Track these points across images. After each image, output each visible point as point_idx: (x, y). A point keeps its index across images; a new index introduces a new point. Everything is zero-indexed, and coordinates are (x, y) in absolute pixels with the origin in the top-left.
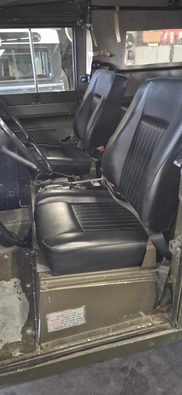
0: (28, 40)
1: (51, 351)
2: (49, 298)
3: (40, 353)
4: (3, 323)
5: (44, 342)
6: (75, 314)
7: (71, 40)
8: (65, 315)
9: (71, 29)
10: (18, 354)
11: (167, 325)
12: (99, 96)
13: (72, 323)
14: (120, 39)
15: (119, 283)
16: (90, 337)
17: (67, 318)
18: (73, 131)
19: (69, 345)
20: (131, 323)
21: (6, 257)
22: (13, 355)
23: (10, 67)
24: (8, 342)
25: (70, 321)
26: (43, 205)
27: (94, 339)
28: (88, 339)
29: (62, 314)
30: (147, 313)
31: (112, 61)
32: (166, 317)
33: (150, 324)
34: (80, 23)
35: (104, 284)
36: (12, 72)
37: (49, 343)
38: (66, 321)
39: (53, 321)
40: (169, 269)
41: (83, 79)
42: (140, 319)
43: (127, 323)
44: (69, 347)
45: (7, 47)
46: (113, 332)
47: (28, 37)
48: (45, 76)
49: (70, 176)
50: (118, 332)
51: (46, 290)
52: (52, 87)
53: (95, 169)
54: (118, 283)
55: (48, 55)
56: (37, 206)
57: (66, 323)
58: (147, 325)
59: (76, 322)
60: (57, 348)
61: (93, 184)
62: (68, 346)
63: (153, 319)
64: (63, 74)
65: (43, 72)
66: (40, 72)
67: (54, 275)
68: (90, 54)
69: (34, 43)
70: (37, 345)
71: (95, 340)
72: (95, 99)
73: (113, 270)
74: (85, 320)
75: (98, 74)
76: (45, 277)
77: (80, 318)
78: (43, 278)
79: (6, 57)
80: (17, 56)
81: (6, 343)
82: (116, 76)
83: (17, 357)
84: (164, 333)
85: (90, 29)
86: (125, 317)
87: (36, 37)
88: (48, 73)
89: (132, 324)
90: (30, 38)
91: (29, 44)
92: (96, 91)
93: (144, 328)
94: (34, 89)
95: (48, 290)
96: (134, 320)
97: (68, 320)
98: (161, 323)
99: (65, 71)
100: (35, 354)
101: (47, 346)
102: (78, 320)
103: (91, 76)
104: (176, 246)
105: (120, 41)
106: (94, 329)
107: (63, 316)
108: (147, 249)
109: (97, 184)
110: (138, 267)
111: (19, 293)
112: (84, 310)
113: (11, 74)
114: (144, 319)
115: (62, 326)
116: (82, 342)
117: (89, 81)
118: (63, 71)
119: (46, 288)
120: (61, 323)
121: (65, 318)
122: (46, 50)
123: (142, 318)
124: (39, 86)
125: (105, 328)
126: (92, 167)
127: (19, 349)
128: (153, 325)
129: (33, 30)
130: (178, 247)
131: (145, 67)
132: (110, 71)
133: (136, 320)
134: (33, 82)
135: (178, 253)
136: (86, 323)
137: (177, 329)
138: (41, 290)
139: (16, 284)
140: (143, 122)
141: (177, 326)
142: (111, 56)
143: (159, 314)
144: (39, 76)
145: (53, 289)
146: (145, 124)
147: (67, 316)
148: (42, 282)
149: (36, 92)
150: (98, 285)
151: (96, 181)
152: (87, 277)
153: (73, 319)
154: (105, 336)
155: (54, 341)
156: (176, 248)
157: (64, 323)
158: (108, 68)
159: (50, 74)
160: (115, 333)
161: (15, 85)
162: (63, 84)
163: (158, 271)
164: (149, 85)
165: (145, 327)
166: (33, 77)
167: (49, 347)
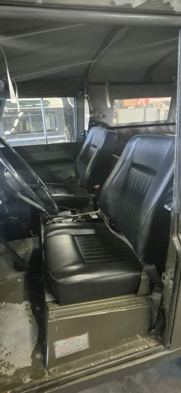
0: (41, 105)
1: (58, 376)
2: (56, 327)
3: (49, 378)
4: (15, 347)
5: (52, 367)
6: (80, 340)
7: (73, 106)
8: (70, 342)
9: (73, 99)
10: (28, 380)
11: (161, 346)
12: (95, 147)
13: (77, 349)
14: (110, 105)
15: (119, 310)
16: (94, 361)
17: (72, 345)
18: (74, 172)
19: (75, 371)
20: (129, 345)
21: (19, 280)
22: (24, 382)
23: (27, 124)
24: (19, 368)
25: (76, 346)
26: (51, 237)
27: (97, 364)
28: (91, 364)
29: (68, 341)
30: (142, 336)
31: (104, 120)
32: (160, 339)
33: (146, 347)
34: (80, 94)
35: (105, 313)
36: (29, 127)
37: (57, 368)
38: (72, 347)
39: (60, 348)
40: (161, 296)
41: (82, 134)
42: (136, 341)
43: (126, 346)
44: (75, 372)
45: (25, 110)
46: (114, 355)
47: (41, 103)
48: (53, 131)
49: (72, 209)
50: (118, 356)
51: (53, 320)
52: (57, 138)
53: (92, 203)
54: (117, 311)
55: (55, 115)
56: (46, 238)
57: (72, 349)
58: (144, 348)
59: (81, 347)
60: (63, 374)
61: (92, 216)
62: (73, 371)
63: (149, 342)
64: (66, 129)
65: (51, 127)
66: (49, 128)
67: (61, 305)
68: (87, 116)
69: (45, 107)
70: (46, 371)
71: (99, 365)
72: (92, 148)
73: (113, 299)
74: (89, 345)
75: (94, 130)
76: (53, 307)
77: (84, 344)
78: (51, 308)
79: (24, 117)
80: (32, 116)
81: (18, 368)
82: (108, 132)
83: (27, 384)
84: (159, 355)
85: (87, 98)
86: (123, 341)
87: (46, 104)
88: (55, 128)
89: (130, 347)
90: (41, 104)
91: (41, 109)
92: (92, 143)
93: (141, 351)
94: (44, 140)
95: (56, 320)
96: (131, 343)
97: (73, 346)
98: (156, 346)
99: (67, 127)
100: (43, 380)
101: (54, 371)
102: (82, 345)
103: (88, 132)
104: (168, 278)
105: (110, 106)
106: (97, 353)
107: (69, 342)
108: (142, 278)
109: (95, 217)
110: (134, 294)
111: (30, 316)
112: (88, 337)
113: (28, 129)
114: (141, 341)
115: (68, 352)
116: (86, 367)
117: (86, 135)
118: (66, 126)
119: (54, 318)
120: (67, 349)
121: (71, 345)
122: (54, 112)
123: (139, 341)
124: (48, 137)
125: (106, 352)
126: (91, 202)
127: (28, 375)
128: (149, 348)
129: (44, 99)
130: (171, 280)
131: (129, 125)
132: (103, 128)
133: (134, 342)
134: (44, 134)
135: (170, 285)
136: (89, 347)
137: (171, 350)
138: (49, 320)
139: (27, 307)
140: (133, 169)
141: (171, 348)
142: (104, 117)
143: (154, 336)
144: (48, 131)
145: (60, 319)
146: (134, 170)
147: (73, 342)
148: (50, 312)
149: (46, 144)
150: (100, 313)
151: (94, 214)
152: (90, 306)
153: (78, 345)
154: (107, 360)
155: (61, 366)
156: (168, 280)
157: (70, 349)
158: (101, 125)
159: (57, 129)
160: (115, 357)
161: (30, 137)
162: (66, 136)
163: (152, 297)
164: (137, 140)
165: (142, 349)
166: (43, 131)
167: (56, 372)
